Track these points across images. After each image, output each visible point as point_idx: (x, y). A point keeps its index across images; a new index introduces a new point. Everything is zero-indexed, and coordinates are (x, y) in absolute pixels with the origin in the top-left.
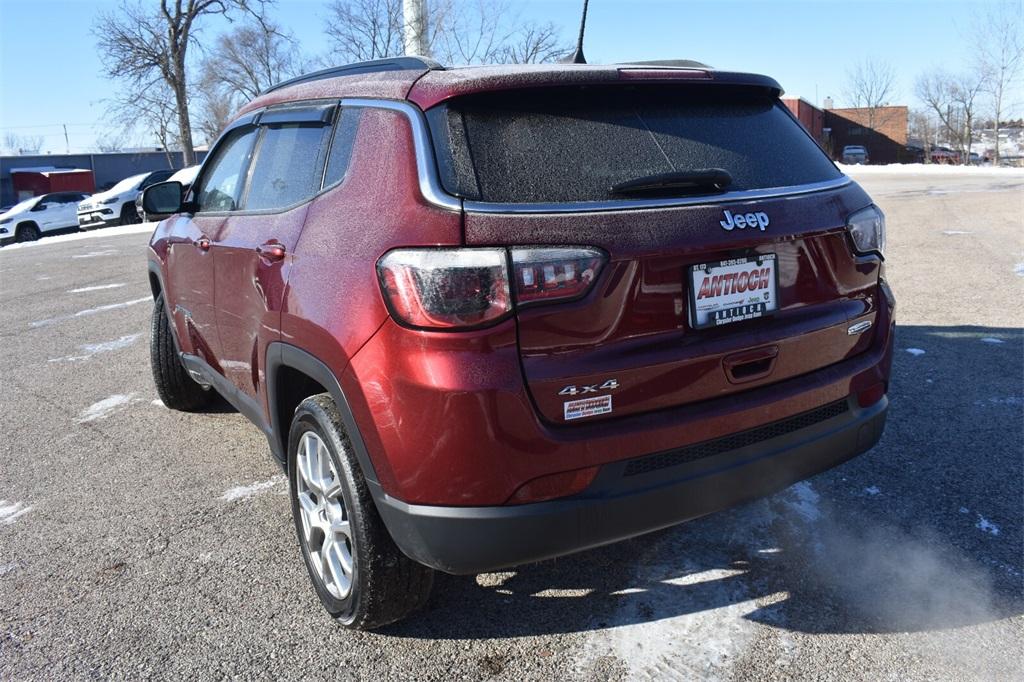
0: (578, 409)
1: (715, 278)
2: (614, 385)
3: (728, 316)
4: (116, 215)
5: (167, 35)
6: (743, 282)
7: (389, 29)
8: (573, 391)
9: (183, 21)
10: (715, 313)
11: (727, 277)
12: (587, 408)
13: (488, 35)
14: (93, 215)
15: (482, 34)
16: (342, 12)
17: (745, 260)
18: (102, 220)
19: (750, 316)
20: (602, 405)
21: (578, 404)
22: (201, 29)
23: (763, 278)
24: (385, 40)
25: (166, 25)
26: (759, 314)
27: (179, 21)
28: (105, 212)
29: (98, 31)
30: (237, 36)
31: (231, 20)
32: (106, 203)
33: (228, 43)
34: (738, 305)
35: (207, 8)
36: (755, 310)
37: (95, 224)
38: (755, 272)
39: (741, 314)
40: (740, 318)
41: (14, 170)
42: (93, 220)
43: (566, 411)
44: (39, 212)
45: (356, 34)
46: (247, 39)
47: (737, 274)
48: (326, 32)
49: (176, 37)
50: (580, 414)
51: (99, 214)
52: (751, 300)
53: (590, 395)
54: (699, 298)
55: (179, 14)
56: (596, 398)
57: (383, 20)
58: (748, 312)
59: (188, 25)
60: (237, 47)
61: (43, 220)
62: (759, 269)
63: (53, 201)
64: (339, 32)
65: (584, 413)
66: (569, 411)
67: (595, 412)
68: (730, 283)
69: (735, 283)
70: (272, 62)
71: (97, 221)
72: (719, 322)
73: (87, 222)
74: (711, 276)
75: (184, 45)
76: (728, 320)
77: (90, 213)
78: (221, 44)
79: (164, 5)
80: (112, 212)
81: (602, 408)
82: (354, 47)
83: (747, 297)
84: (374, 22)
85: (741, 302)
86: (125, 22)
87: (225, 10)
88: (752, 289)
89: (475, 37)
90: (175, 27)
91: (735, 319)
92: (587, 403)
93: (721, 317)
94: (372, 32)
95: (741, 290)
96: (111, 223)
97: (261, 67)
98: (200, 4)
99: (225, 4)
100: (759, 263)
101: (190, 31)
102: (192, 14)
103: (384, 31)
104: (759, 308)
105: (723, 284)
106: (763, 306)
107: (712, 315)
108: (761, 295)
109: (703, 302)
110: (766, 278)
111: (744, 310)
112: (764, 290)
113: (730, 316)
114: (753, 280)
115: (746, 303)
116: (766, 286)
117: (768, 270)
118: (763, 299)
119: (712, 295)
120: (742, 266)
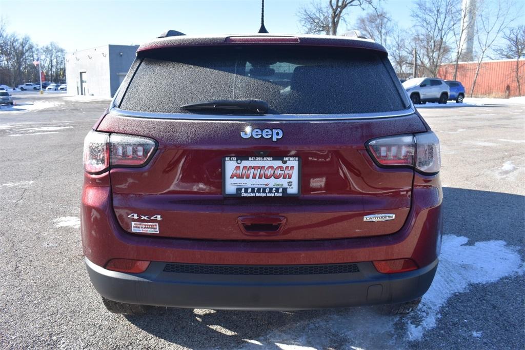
0: (139, 227)
1: (245, 167)
2: (159, 218)
3: (252, 192)
5: (330, 16)
6: (270, 172)
7: (446, 14)
8: (136, 217)
9: (339, 9)
10: (242, 188)
12: (145, 228)
13: (502, 18)
15: (498, 18)
16: (421, 6)
17: (271, 158)
19: (272, 195)
20: (153, 228)
21: (139, 225)
22: (348, 14)
23: (287, 172)
24: (443, 20)
25: (331, 11)
26: (281, 195)
27: (337, 9)
29: (298, 14)
30: (367, 18)
31: (364, 9)
33: (363, 21)
34: (264, 186)
35: (352, 3)
36: (277, 191)
38: (280, 167)
39: (264, 192)
40: (264, 195)
43: (133, 226)
45: (428, 17)
46: (372, 19)
47: (264, 167)
48: (411, 16)
49: (334, 18)
50: (141, 230)
52: (276, 185)
53: (144, 221)
54: (232, 177)
55: (337, 6)
56: (150, 224)
57: (443, 10)
58: (270, 192)
59: (341, 12)
60: (367, 23)
62: (284, 166)
64: (417, 16)
65: (143, 230)
66: (134, 227)
67: (149, 231)
68: (258, 172)
69: (262, 172)
70: (383, 31)
72: (244, 195)
74: (242, 166)
75: (338, 22)
76: (253, 195)
78: (359, 21)
79: (331, 2)
81: (153, 230)
82: (425, 24)
83: (272, 182)
84: (438, 11)
85: (266, 185)
86: (312, 10)
87: (361, 4)
88: (277, 177)
89: (493, 19)
90: (335, 13)
91: (258, 195)
92: (144, 225)
93: (246, 192)
94: (436, 16)
95: (267, 177)
97: (378, 33)
98: (348, 2)
99: (361, 1)
100: (285, 162)
101: (342, 15)
102: (344, 6)
103: (442, 16)
104: (281, 190)
105: (252, 172)
106: (285, 190)
107: (239, 190)
108: (284, 182)
109: (235, 180)
110: (290, 172)
111: (267, 190)
112: (287, 180)
113: (254, 193)
114: (278, 172)
115: (269, 186)
116: (290, 178)
117: (292, 167)
118: (286, 185)
119: (242, 177)
120: (268, 162)
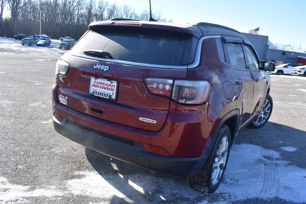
1: (97, 82)
2: (67, 98)
3: (98, 94)
4: (302, 73)
6: (106, 86)
8: (61, 96)
11: (101, 83)
14: (296, 72)
17: (107, 80)
18: (297, 74)
19: (105, 97)
20: (65, 102)
21: (62, 100)
23: (112, 88)
26: (108, 98)
28: (299, 71)
32: (300, 69)
34: (103, 93)
36: (107, 96)
37: (295, 74)
38: (110, 85)
39: (102, 95)
40: (102, 97)
41: (299, 57)
42: (295, 73)
44: (285, 68)
47: (104, 83)
51: (297, 72)
52: (108, 93)
54: (93, 86)
58: (105, 96)
61: (285, 71)
62: (112, 84)
63: (291, 66)
69: (103, 86)
71: (296, 74)
72: (95, 95)
73: (293, 73)
76: (98, 96)
77: (295, 71)
80: (301, 72)
83: (106, 91)
85: (104, 92)
88: (108, 90)
91: (100, 96)
93: (96, 94)
95: (105, 89)
96: (300, 75)
100: (112, 83)
104: (108, 96)
105: (100, 85)
106: (110, 96)
107: (94, 92)
108: (110, 92)
109: (94, 88)
110: (113, 88)
111: (104, 95)
112: (112, 92)
113: (99, 95)
114: (109, 87)
115: (105, 93)
116: (113, 91)
117: (115, 86)
118: (111, 94)
119: (96, 87)
120: (105, 81)
